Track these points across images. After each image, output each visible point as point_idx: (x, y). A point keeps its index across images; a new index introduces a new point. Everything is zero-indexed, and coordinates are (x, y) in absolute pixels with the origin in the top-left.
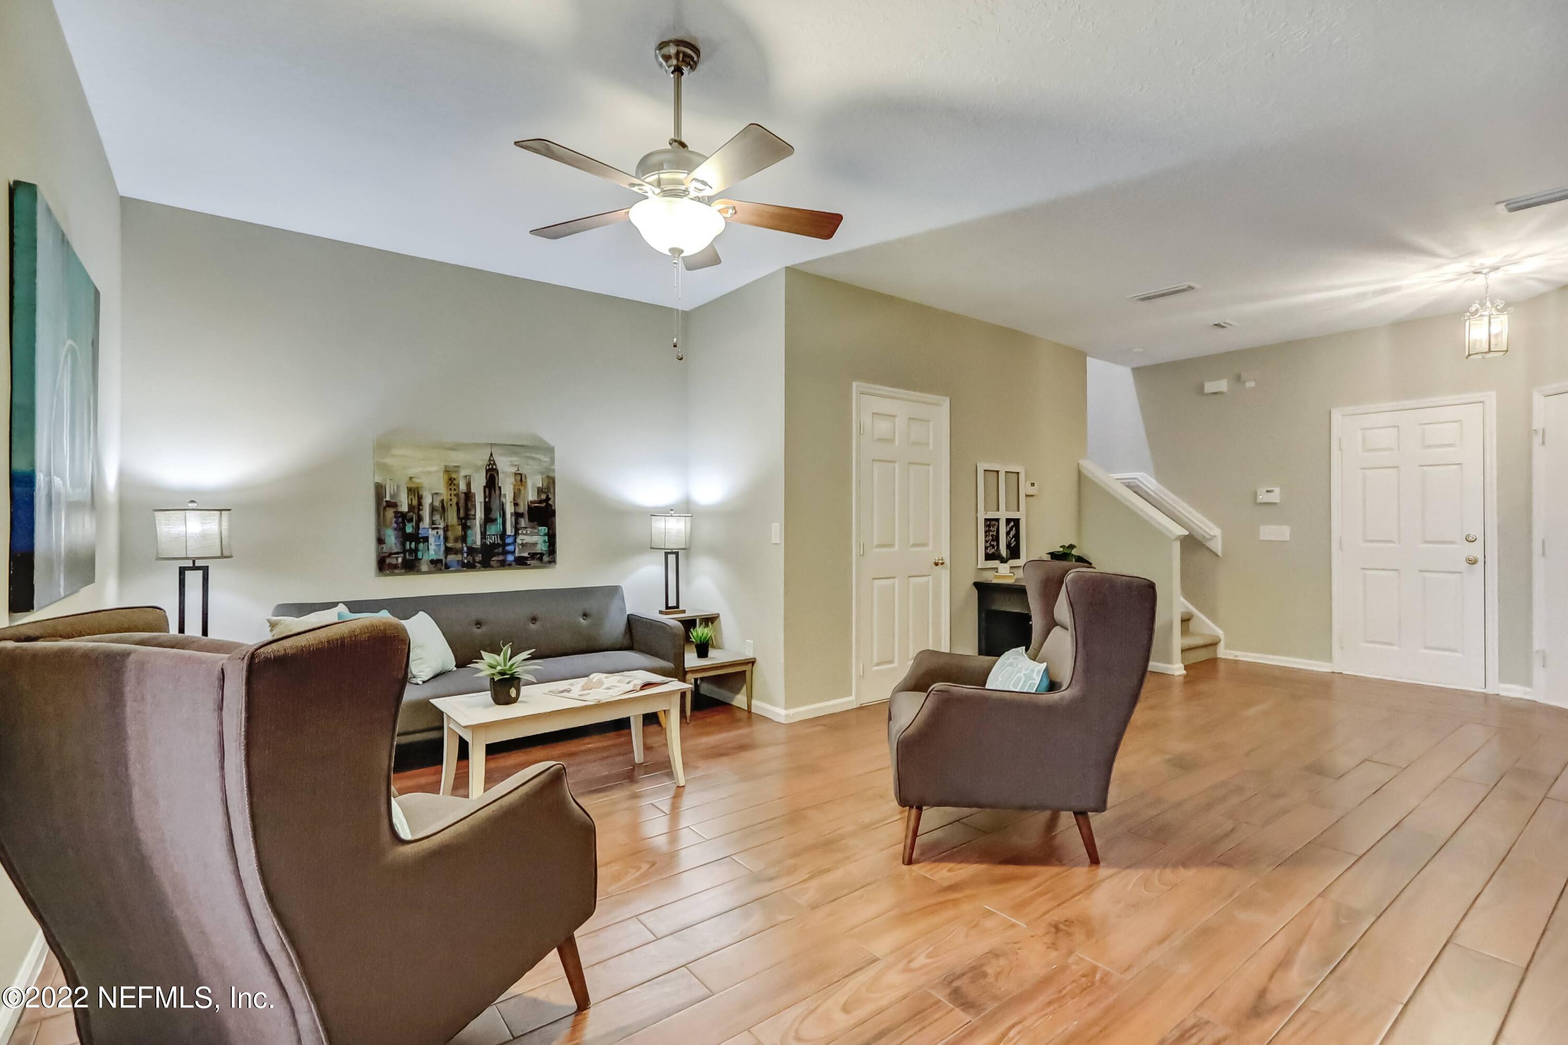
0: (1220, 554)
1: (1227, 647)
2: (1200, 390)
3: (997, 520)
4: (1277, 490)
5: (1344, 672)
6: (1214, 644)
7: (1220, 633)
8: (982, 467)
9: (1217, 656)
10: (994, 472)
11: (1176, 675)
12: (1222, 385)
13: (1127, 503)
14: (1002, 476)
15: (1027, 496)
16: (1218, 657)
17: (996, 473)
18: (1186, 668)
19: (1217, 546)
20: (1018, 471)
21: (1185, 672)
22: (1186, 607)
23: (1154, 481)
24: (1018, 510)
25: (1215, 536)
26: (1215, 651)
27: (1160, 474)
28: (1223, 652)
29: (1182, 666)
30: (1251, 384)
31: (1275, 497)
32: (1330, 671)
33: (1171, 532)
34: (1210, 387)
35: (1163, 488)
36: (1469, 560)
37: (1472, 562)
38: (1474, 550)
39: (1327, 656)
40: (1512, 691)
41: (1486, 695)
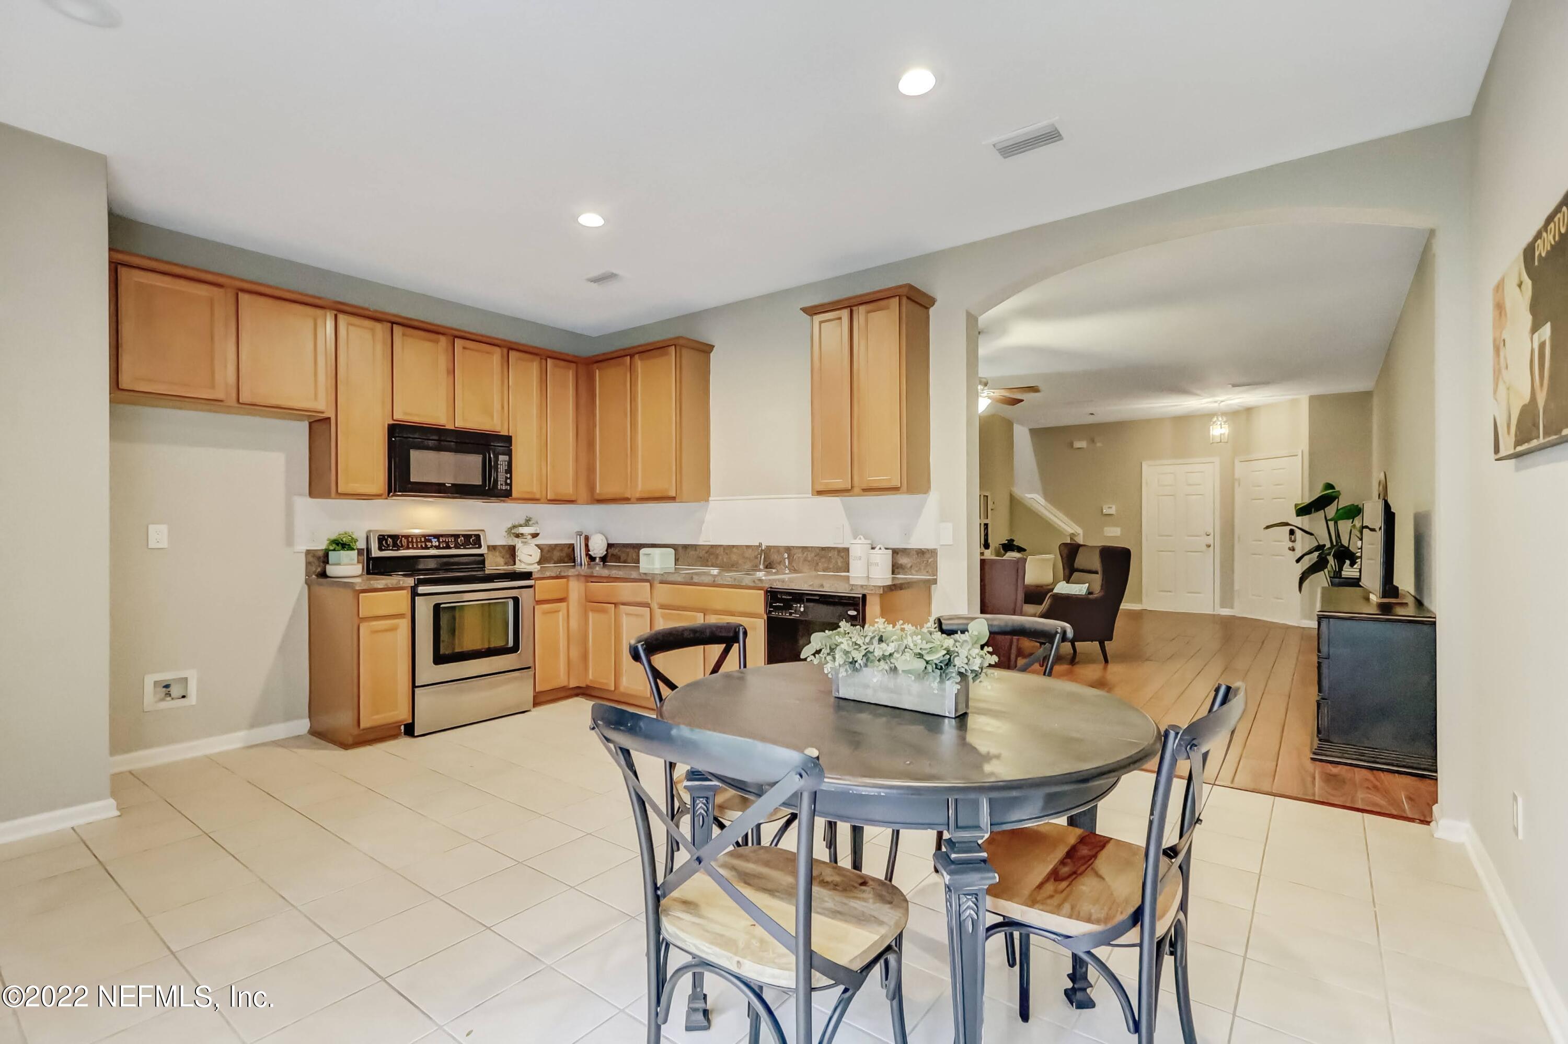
2: (1071, 445)
4: (1114, 507)
5: (1148, 609)
12: (1084, 444)
13: (1040, 514)
15: (992, 510)
20: (988, 495)
23: (1044, 501)
24: (987, 518)
25: (1079, 534)
27: (1047, 496)
30: (1099, 445)
31: (1112, 511)
32: (1141, 608)
33: (1066, 531)
34: (1077, 444)
35: (1049, 505)
36: (1207, 545)
37: (1209, 546)
38: (1210, 540)
39: (1140, 601)
40: (1226, 612)
41: (1214, 615)
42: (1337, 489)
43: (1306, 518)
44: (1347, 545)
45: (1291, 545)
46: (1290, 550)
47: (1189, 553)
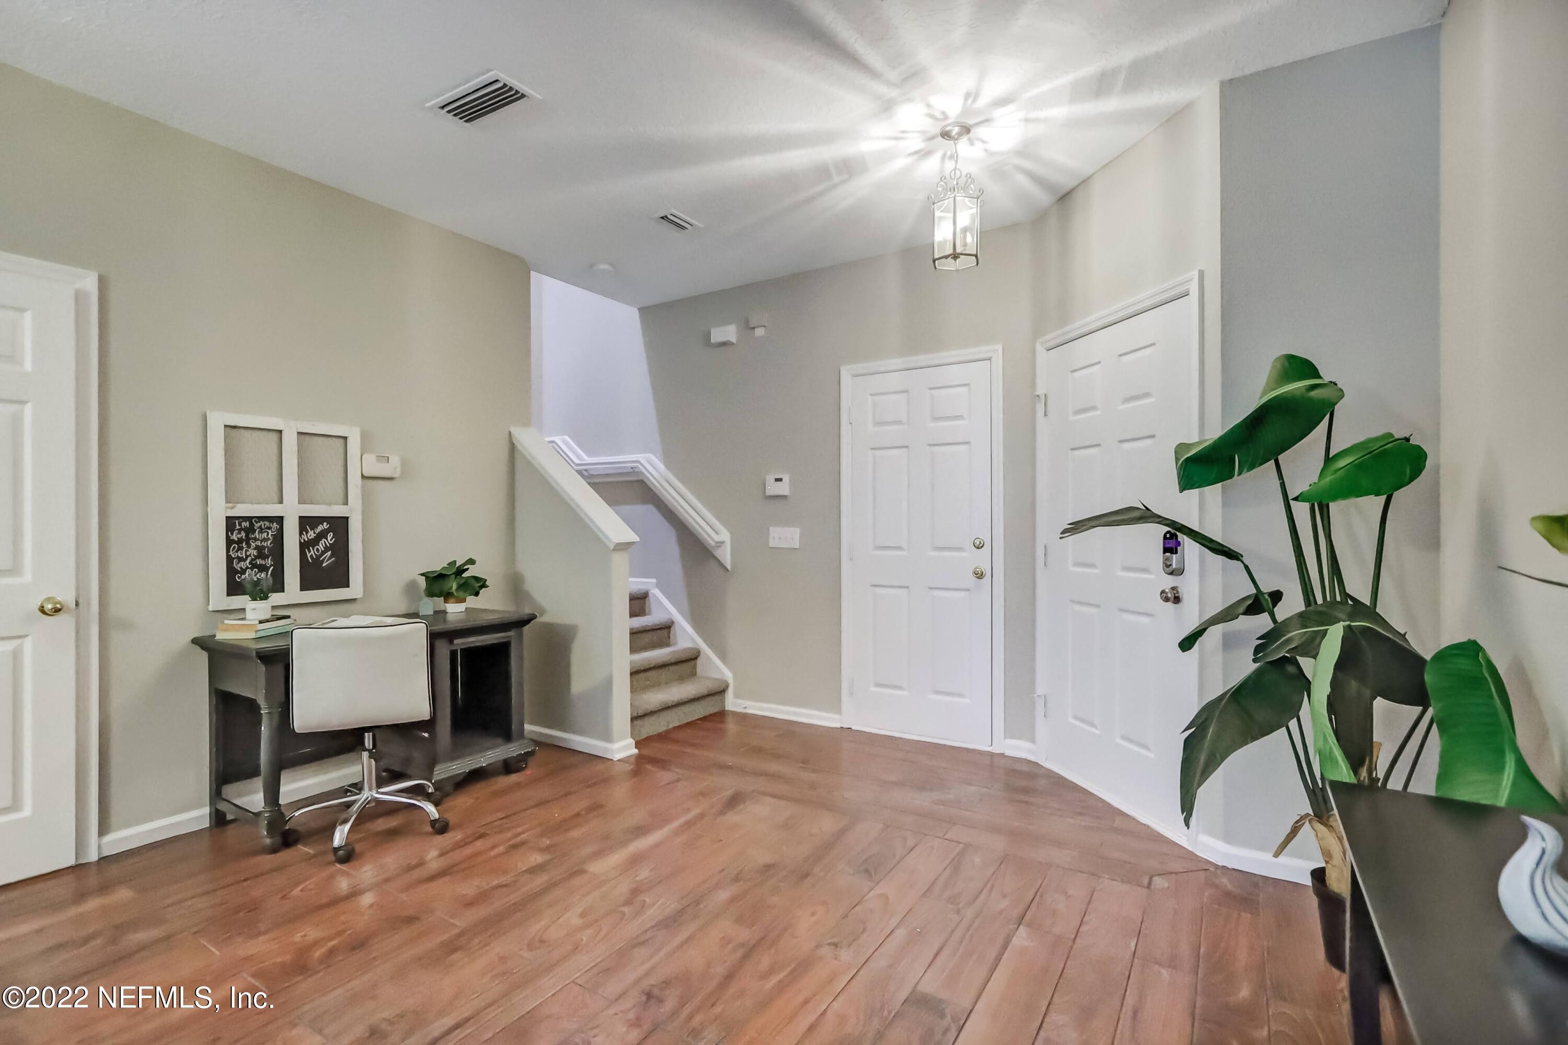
0: (729, 567)
1: (737, 695)
2: (707, 339)
3: (280, 520)
4: (786, 478)
5: (853, 728)
6: (720, 692)
7: (728, 676)
8: (217, 422)
9: (725, 707)
10: (271, 434)
11: (615, 760)
12: (727, 332)
14: (290, 442)
15: (365, 478)
16: (726, 709)
17: (275, 436)
18: (638, 744)
19: (726, 555)
20: (346, 436)
21: (636, 751)
22: (693, 640)
23: (661, 466)
24: (343, 502)
25: (723, 542)
26: (723, 701)
28: (732, 703)
29: (631, 742)
30: (759, 332)
31: (783, 489)
32: (838, 725)
34: (716, 335)
36: (975, 573)
37: (980, 575)
38: (981, 560)
39: (836, 706)
40: (1017, 748)
41: (992, 755)
42: (1327, 377)
43: (1214, 492)
44: (1366, 600)
45: (1168, 582)
46: (1167, 599)
47: (937, 593)
